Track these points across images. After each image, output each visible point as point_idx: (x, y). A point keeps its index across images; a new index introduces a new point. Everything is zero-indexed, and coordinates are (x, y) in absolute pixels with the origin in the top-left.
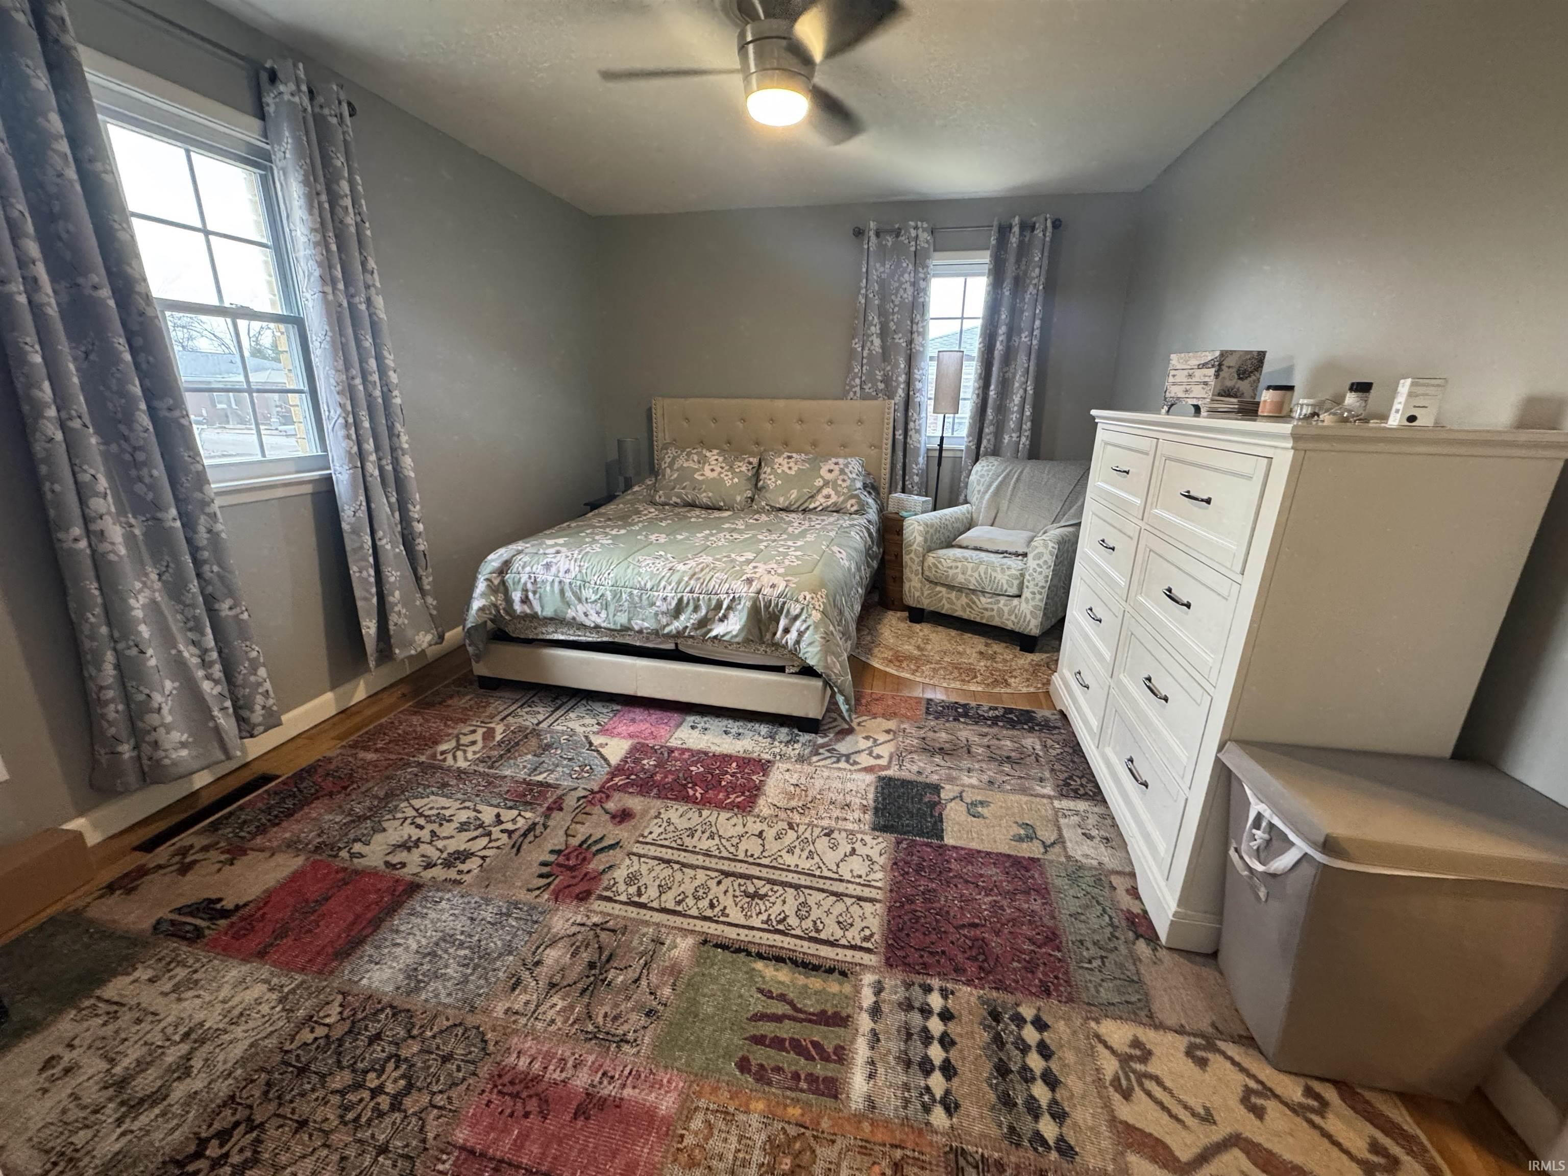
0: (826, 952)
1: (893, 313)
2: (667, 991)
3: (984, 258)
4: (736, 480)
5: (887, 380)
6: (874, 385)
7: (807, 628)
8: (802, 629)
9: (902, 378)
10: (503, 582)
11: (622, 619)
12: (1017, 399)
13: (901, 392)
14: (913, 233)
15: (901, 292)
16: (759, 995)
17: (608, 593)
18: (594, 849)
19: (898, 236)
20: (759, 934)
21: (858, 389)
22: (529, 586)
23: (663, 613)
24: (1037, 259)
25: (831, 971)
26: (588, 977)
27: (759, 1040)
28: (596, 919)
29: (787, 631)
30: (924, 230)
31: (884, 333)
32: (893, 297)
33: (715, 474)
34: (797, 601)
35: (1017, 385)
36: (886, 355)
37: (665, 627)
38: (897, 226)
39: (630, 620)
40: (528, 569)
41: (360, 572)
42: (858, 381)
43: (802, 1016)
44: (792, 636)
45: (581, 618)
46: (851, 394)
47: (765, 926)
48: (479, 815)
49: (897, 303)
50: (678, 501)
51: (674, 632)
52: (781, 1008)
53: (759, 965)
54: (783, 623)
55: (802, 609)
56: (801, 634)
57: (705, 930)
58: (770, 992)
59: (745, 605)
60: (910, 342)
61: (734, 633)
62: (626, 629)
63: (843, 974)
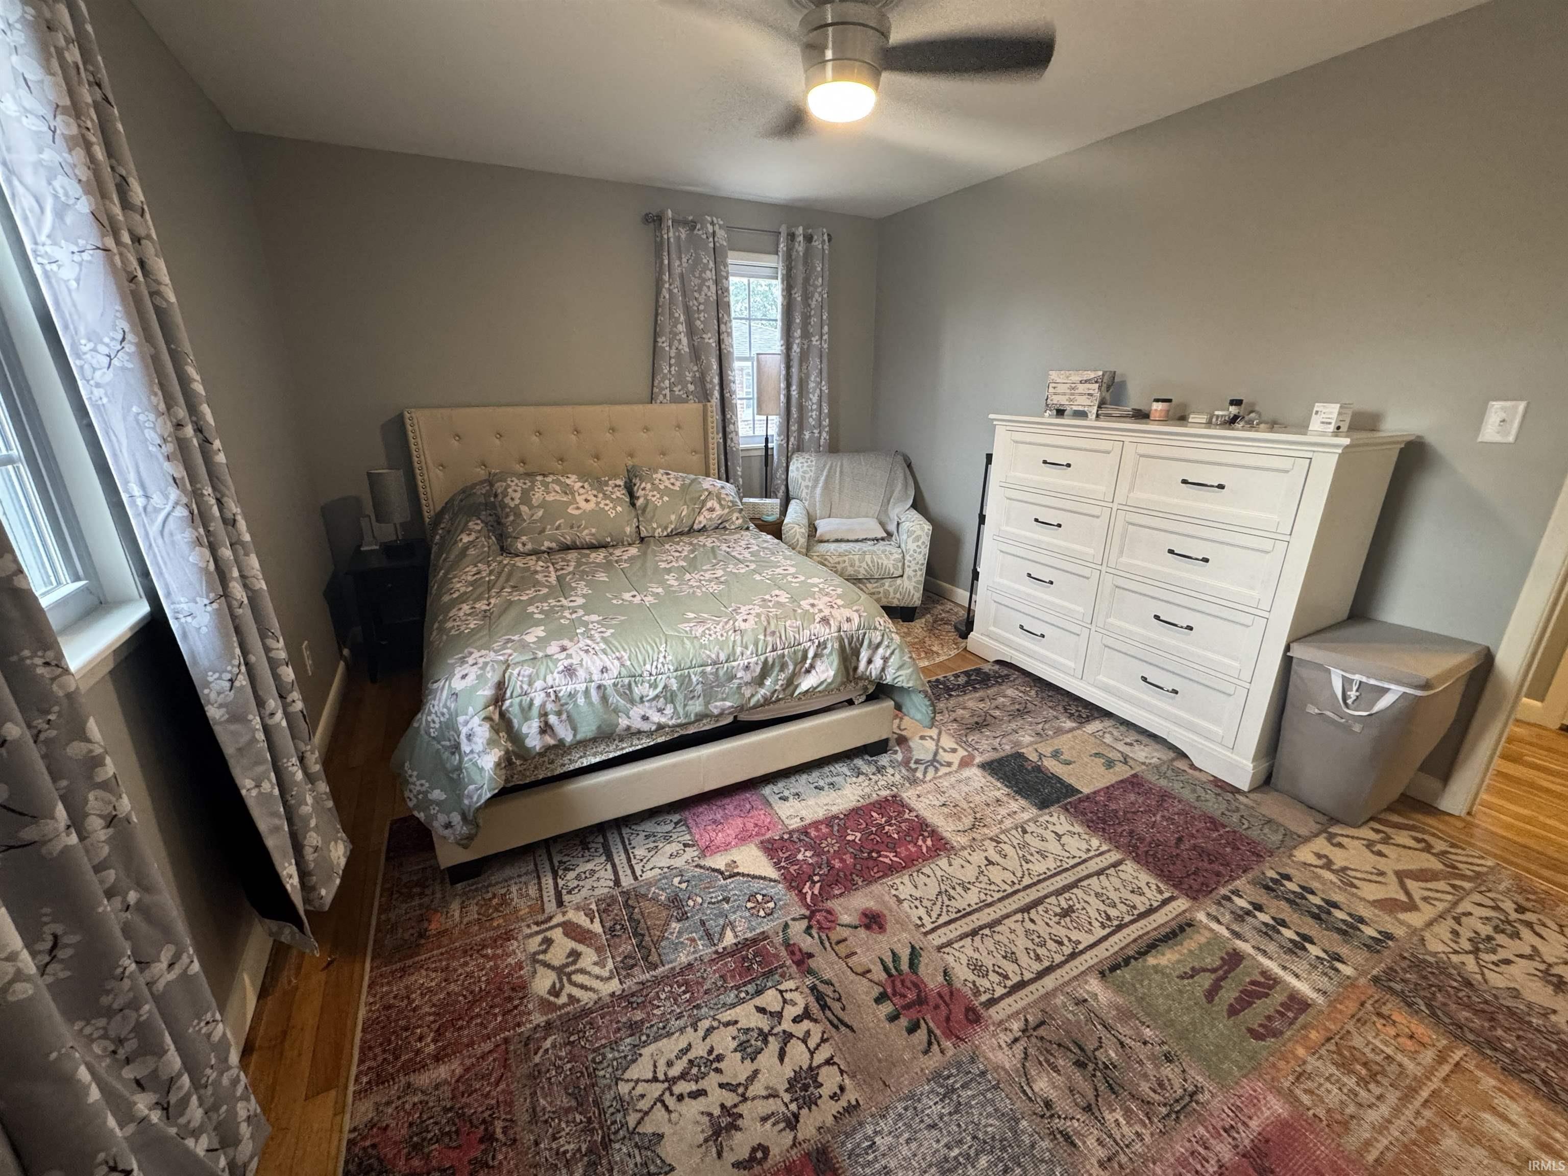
0: (1160, 918)
2: (1148, 1032)
4: (619, 509)
5: (702, 381)
7: (892, 653)
10: (502, 715)
11: (696, 707)
14: (710, 228)
15: (705, 288)
16: (1186, 981)
18: (905, 967)
20: (1112, 940)
21: (667, 391)
22: (550, 707)
23: (747, 684)
25: (1182, 929)
29: (870, 662)
30: (720, 227)
31: (691, 331)
33: (591, 506)
34: (875, 628)
35: (812, 385)
38: (691, 218)
42: (667, 382)
43: (1221, 972)
44: (878, 662)
49: (702, 300)
51: (762, 701)
52: (1206, 981)
53: (1151, 960)
54: (864, 655)
55: (883, 636)
56: (886, 660)
57: (1091, 963)
58: (1185, 973)
60: (720, 342)
61: (829, 680)
62: (700, 717)
63: (1190, 925)
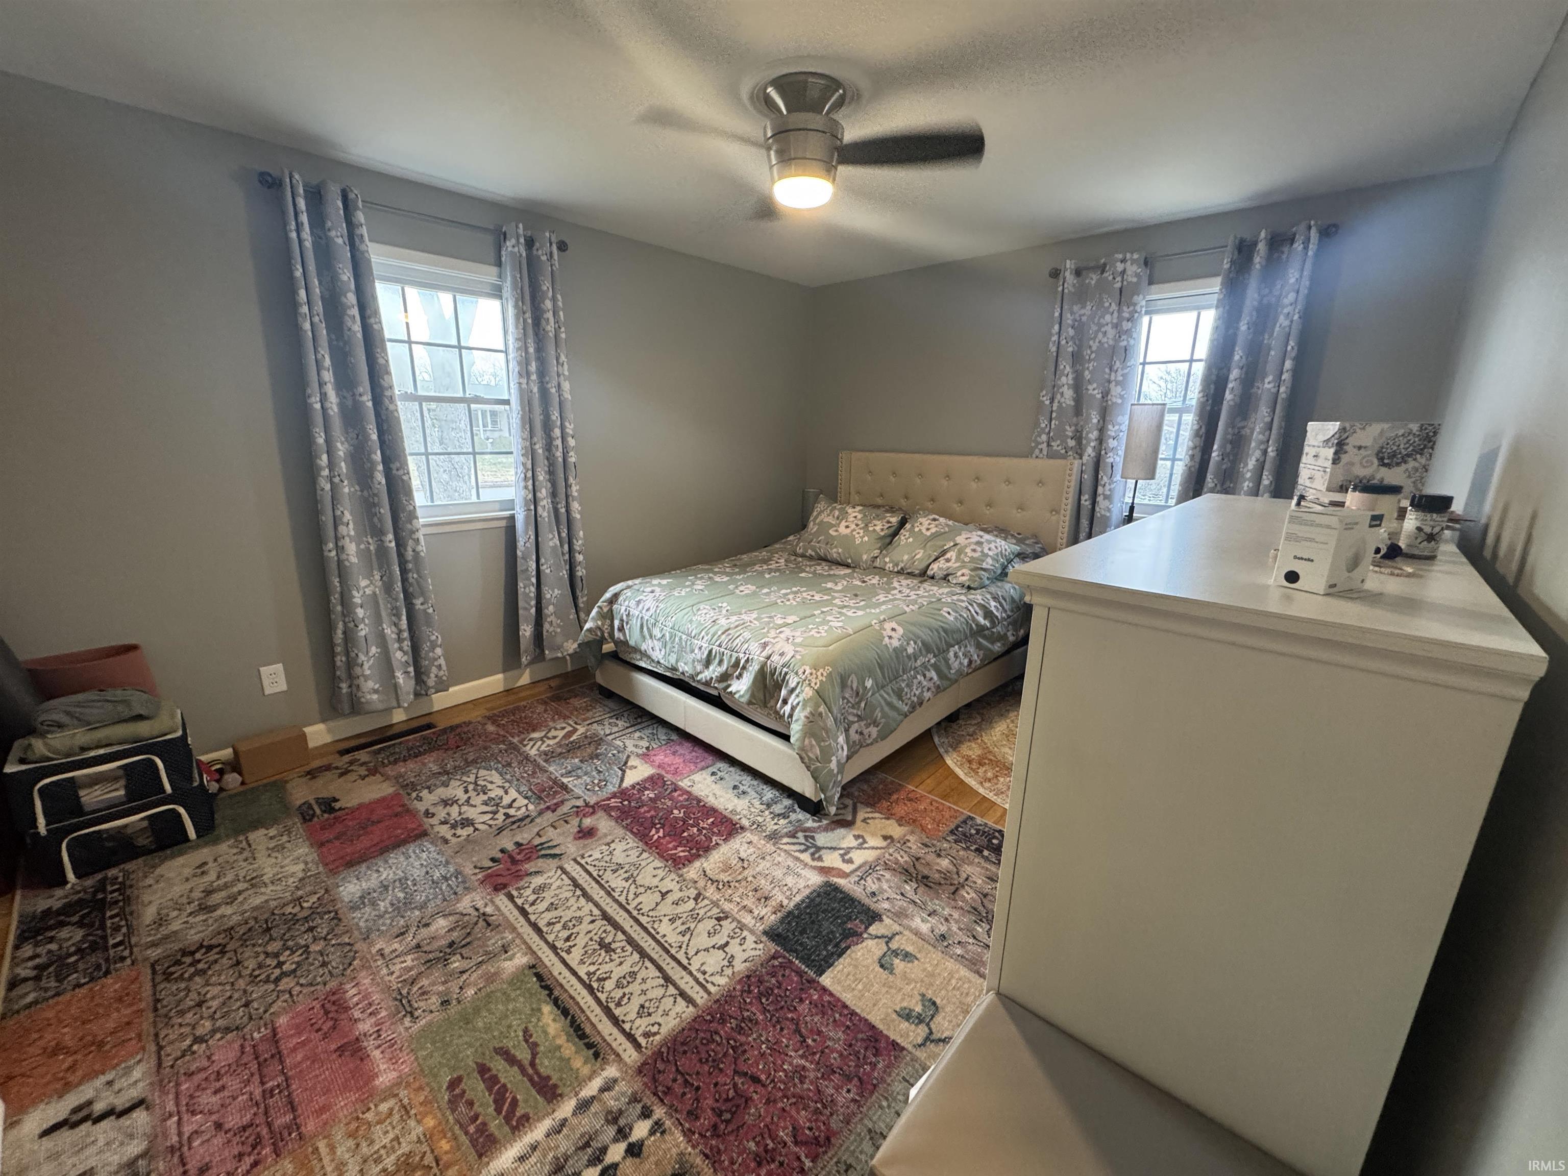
0: (606, 1028)
1: (1090, 360)
2: (470, 992)
3: (1214, 286)
4: (866, 539)
5: (1078, 437)
6: (1064, 442)
7: (798, 704)
8: (794, 704)
9: (1094, 435)
10: (611, 610)
11: (672, 659)
12: (1251, 463)
13: (1090, 451)
14: (1120, 267)
15: (1100, 335)
16: (521, 1034)
17: (667, 635)
18: (543, 852)
19: (1103, 272)
20: (574, 980)
21: (1044, 446)
22: (625, 617)
23: (698, 661)
24: (1292, 280)
25: (589, 1046)
26: (441, 952)
27: (483, 1070)
28: (489, 910)
29: (785, 702)
30: (1133, 262)
31: (1078, 386)
32: (1091, 343)
33: (848, 531)
34: (797, 673)
35: (1253, 444)
36: (1078, 409)
37: (698, 674)
38: (1103, 261)
39: (677, 661)
40: (627, 603)
41: (525, 588)
42: (1044, 437)
43: (530, 1071)
44: (787, 708)
45: (650, 652)
46: (1037, 452)
47: (585, 977)
48: (504, 796)
49: (1094, 348)
50: (813, 554)
51: (704, 680)
52: (524, 1055)
53: (547, 1009)
54: (784, 692)
55: (798, 683)
56: (793, 709)
57: (543, 957)
58: (531, 1036)
59: (754, 668)
60: (1106, 394)
61: (742, 693)
62: (674, 669)
63: (596, 1055)
